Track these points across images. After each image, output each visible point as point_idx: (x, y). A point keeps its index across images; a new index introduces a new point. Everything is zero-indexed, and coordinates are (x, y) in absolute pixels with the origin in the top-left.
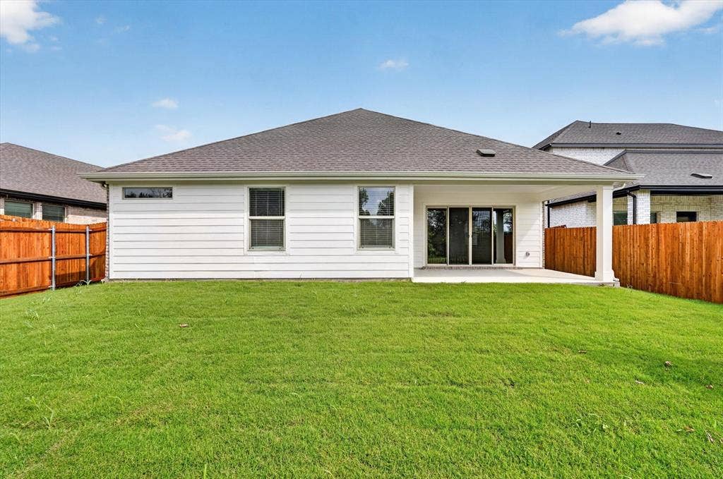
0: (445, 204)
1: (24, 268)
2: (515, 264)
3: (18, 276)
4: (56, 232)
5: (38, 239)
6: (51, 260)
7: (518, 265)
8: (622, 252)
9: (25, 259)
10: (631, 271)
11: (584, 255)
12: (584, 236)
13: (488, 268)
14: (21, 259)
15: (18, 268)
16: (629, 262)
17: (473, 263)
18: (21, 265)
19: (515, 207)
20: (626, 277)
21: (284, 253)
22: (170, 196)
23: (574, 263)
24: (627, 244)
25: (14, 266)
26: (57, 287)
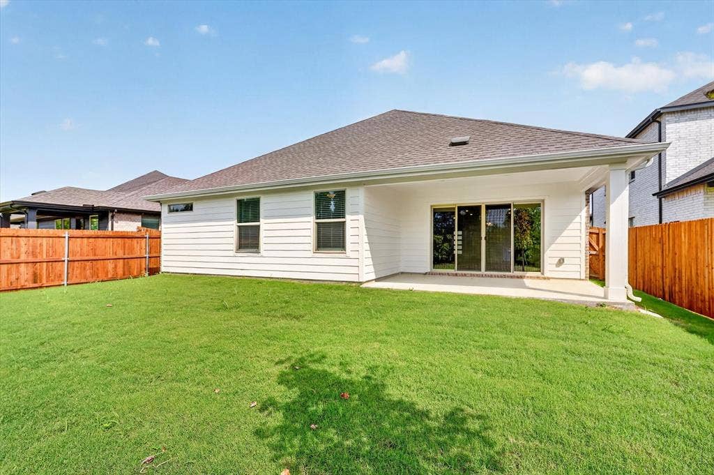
0: (452, 202)
1: (128, 263)
2: (543, 274)
3: (124, 268)
4: (149, 238)
5: (138, 243)
6: (146, 257)
7: (547, 274)
8: (699, 260)
9: (129, 257)
10: (709, 289)
11: (663, 265)
12: (662, 236)
13: (505, 276)
14: (125, 257)
15: (124, 263)
16: (707, 276)
17: (487, 269)
18: (126, 260)
19: (543, 201)
20: (705, 297)
21: (260, 255)
22: (191, 209)
23: (654, 274)
24: (704, 248)
25: (121, 261)
26: (149, 275)
